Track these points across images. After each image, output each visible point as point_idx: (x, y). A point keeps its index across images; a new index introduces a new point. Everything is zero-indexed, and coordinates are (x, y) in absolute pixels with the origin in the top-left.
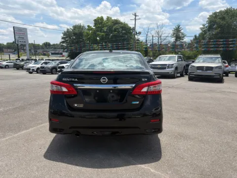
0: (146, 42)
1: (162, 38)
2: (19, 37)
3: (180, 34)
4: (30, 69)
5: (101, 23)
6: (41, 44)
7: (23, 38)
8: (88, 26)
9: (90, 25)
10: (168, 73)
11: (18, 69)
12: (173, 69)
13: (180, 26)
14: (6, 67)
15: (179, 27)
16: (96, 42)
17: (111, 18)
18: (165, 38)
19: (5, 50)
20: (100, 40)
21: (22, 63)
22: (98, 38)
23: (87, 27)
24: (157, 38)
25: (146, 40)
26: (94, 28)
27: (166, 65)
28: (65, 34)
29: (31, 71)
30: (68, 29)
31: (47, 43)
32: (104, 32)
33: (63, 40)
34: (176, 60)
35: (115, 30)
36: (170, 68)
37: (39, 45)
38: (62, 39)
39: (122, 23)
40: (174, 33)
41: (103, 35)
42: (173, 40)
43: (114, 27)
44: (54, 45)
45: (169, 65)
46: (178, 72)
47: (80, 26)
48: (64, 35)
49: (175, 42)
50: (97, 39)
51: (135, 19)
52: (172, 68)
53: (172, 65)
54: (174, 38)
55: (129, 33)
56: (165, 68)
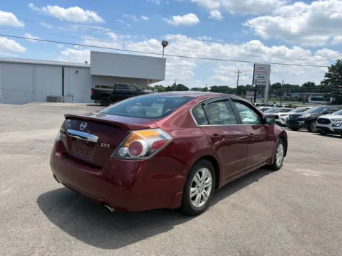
2: (259, 77)
7: (263, 77)
19: (247, 92)
30: (339, 61)
31: (309, 83)
33: (327, 78)
37: (297, 86)
48: (330, 70)
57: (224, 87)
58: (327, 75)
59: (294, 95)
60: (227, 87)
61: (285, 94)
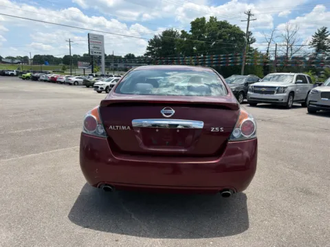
0: (267, 54)
1: (293, 47)
2: (94, 47)
3: (326, 42)
4: (98, 87)
5: (202, 27)
6: (123, 57)
7: (98, 48)
8: (183, 32)
9: (185, 31)
10: (277, 100)
11: (88, 87)
12: (285, 94)
13: (327, 30)
14: (76, 84)
15: (324, 30)
16: (191, 53)
17: (216, 19)
18: (299, 47)
19: (79, 63)
20: (198, 50)
21: (94, 79)
22: (194, 48)
23: (180, 33)
24: (286, 48)
25: (268, 51)
26: (191, 33)
27: (275, 87)
28: (151, 42)
29: (99, 89)
30: (155, 36)
31: (130, 54)
32: (204, 40)
33: (148, 51)
34: (294, 82)
35: (220, 37)
36: (281, 93)
37: (120, 57)
38: (147, 49)
39: (230, 27)
40: (315, 41)
41: (202, 44)
42: (312, 50)
43: (219, 33)
44: (139, 57)
45: (279, 87)
46: (295, 99)
47: (172, 32)
48: (150, 44)
49: (316, 54)
50: (193, 50)
51: (249, 20)
52: (284, 92)
53: (284, 88)
54: (314, 48)
55: (240, 40)
56: (273, 93)
57: (48, 56)
58: (149, 48)
59: (120, 66)
60: (52, 56)
61: (112, 65)
